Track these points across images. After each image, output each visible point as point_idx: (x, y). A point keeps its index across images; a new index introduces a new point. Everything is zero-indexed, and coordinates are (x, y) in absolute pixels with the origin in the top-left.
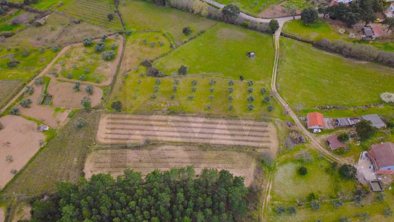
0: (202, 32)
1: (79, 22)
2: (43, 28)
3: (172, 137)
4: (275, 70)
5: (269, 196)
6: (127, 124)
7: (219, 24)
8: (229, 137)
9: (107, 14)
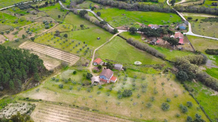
0: (88, 28)
1: (48, 16)
2: (35, 15)
3: (42, 52)
4: (103, 45)
5: (56, 76)
6: (32, 45)
7: (97, 27)
8: (61, 57)
9: (58, 15)
